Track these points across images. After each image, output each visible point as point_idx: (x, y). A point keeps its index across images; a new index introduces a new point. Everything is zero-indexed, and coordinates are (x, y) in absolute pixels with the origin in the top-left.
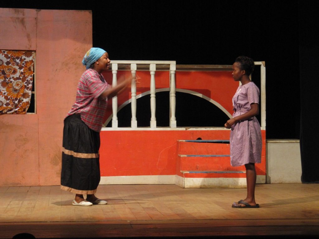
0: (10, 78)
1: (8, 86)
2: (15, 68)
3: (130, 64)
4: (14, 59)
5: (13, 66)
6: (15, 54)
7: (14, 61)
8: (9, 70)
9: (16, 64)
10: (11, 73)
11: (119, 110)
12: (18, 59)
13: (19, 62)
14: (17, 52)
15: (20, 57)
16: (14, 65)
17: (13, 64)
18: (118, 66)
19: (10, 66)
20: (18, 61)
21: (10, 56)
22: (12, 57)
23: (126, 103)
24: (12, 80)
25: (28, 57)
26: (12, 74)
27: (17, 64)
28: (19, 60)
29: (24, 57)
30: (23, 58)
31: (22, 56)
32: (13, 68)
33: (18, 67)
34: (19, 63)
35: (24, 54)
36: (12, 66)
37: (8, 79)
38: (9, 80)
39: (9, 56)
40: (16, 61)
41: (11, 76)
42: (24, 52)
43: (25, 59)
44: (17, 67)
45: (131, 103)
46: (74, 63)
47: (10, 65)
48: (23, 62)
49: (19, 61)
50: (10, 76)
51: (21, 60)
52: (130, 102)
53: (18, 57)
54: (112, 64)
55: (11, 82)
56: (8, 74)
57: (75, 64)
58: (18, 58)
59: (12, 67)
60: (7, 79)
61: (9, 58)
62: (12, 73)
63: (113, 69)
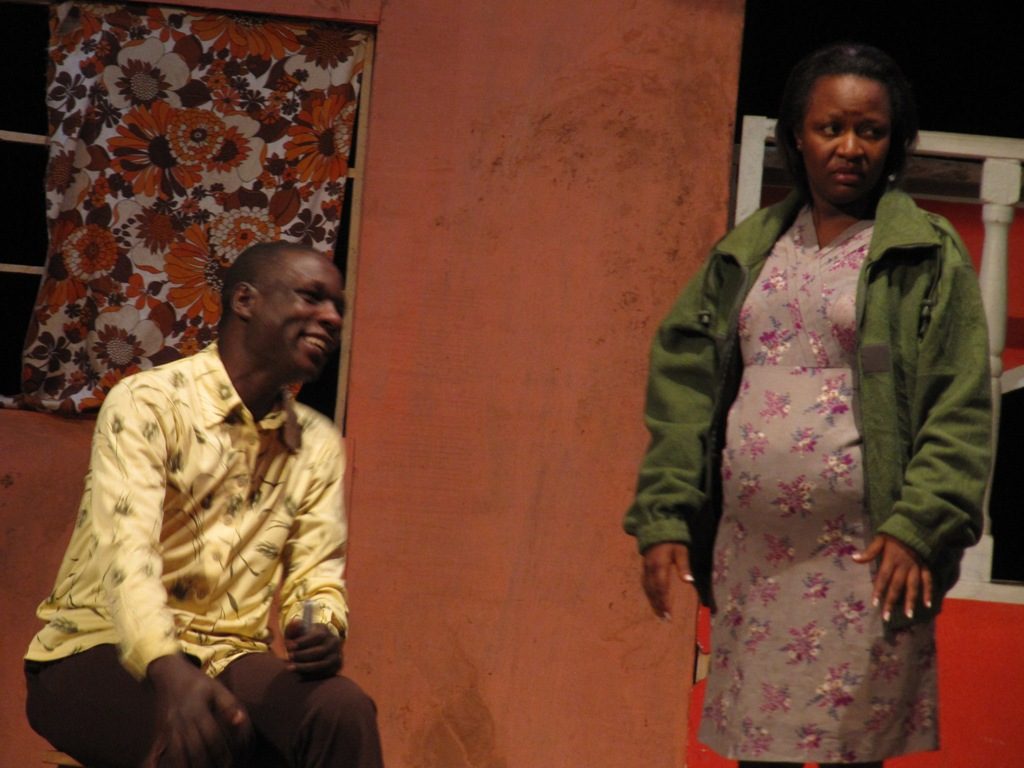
0: (199, 193)
1: (182, 239)
2: (234, 128)
3: (979, 161)
4: (232, 69)
5: (226, 113)
6: (242, 42)
7: (232, 83)
8: (196, 140)
9: (242, 105)
10: (209, 156)
12: (258, 75)
13: (266, 93)
14: (259, 28)
15: (274, 61)
16: (229, 112)
17: (226, 104)
19: (207, 112)
20: (257, 83)
21: (212, 49)
22: (223, 53)
24: (208, 203)
25: (322, 63)
26: (210, 169)
27: (253, 105)
28: (265, 78)
29: (296, 62)
30: (290, 68)
31: (288, 53)
32: (222, 127)
33: (255, 126)
34: (262, 100)
35: (299, 40)
36: (220, 115)
37: (182, 193)
38: (188, 206)
39: (206, 45)
40: (244, 84)
41: (209, 178)
42: (300, 32)
43: (302, 75)
44: (248, 127)
46: (611, 122)
47: (207, 106)
48: (290, 95)
49: (267, 86)
50: (199, 179)
51: (279, 81)
53: (259, 56)
55: (204, 215)
56: (189, 163)
57: (621, 135)
58: (258, 66)
59: (217, 121)
60: (177, 198)
61: (205, 59)
62: (215, 159)
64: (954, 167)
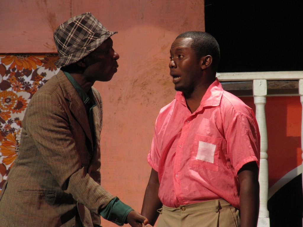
0: (10, 122)
1: (6, 140)
2: (21, 97)
3: (297, 80)
4: (18, 75)
5: (17, 91)
6: (20, 64)
7: (18, 80)
8: (8, 102)
9: (23, 88)
10: (13, 108)
11: (273, 194)
12: (28, 76)
13: (31, 82)
14: (26, 58)
15: (33, 70)
16: (18, 91)
17: (17, 88)
18: (268, 85)
19: (10, 92)
20: (28, 79)
21: (10, 68)
22: (14, 69)
23: (290, 175)
24: (14, 125)
25: (51, 69)
26: (13, 113)
27: (27, 88)
28: (30, 77)
29: (41, 70)
30: (39, 72)
31: (38, 67)
32: (16, 96)
33: (29, 95)
34: (30, 85)
35: (42, 61)
36: (15, 92)
37: (4, 122)
38: (7, 127)
39: (7, 67)
40: (23, 80)
41: (13, 116)
42: (42, 59)
43: (44, 75)
44: (26, 95)
45: (301, 175)
46: (160, 80)
47: (10, 89)
48: (40, 82)
49: (32, 80)
50: (10, 116)
51: (36, 78)
52: (299, 174)
53: (27, 69)
54: (254, 81)
55: (13, 130)
56: (5, 111)
57: (164, 84)
58: (27, 72)
59: (14, 95)
60: (2, 124)
61: (7, 72)
62: (15, 108)
63: (255, 93)
64: (290, 83)
